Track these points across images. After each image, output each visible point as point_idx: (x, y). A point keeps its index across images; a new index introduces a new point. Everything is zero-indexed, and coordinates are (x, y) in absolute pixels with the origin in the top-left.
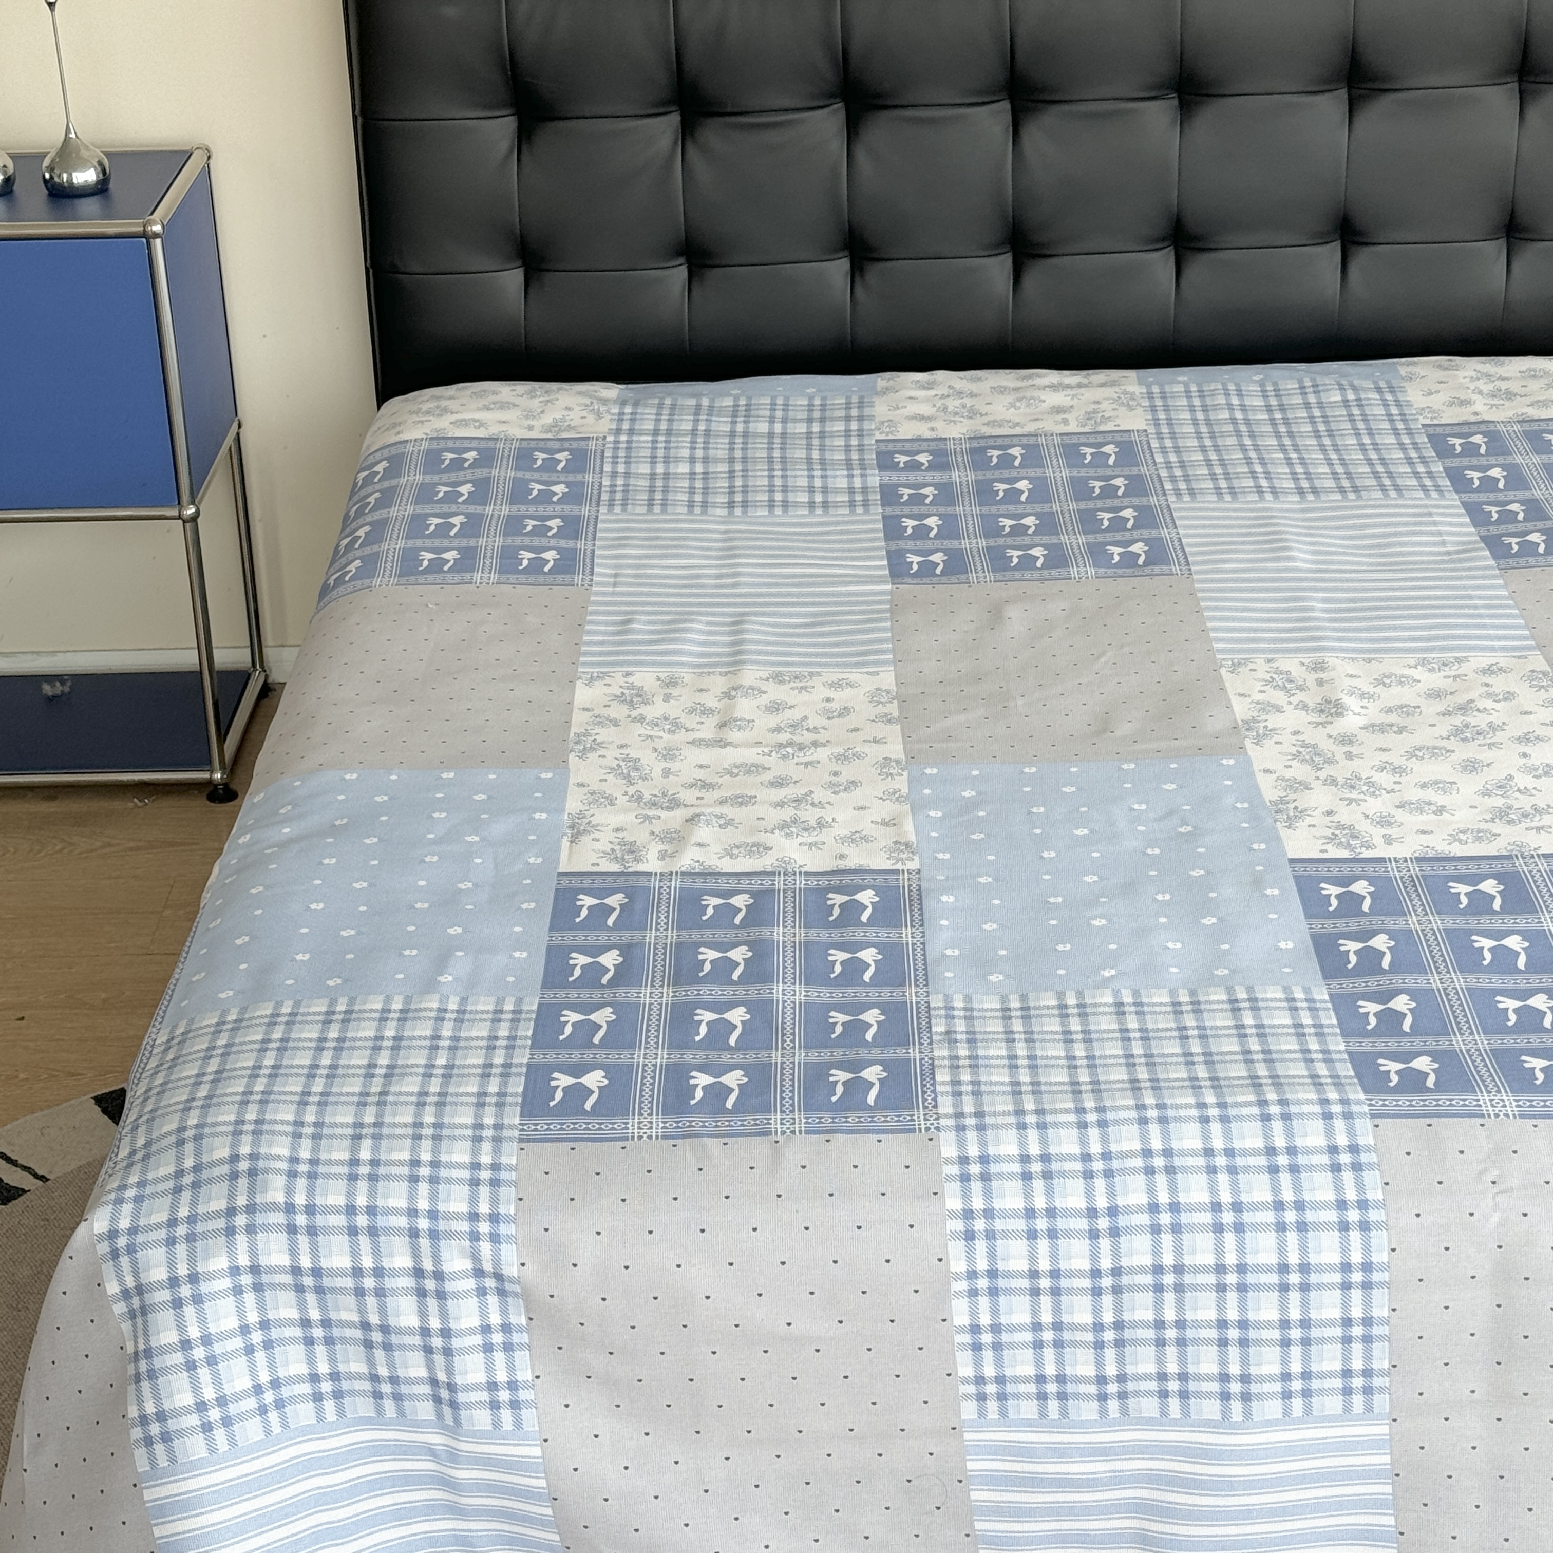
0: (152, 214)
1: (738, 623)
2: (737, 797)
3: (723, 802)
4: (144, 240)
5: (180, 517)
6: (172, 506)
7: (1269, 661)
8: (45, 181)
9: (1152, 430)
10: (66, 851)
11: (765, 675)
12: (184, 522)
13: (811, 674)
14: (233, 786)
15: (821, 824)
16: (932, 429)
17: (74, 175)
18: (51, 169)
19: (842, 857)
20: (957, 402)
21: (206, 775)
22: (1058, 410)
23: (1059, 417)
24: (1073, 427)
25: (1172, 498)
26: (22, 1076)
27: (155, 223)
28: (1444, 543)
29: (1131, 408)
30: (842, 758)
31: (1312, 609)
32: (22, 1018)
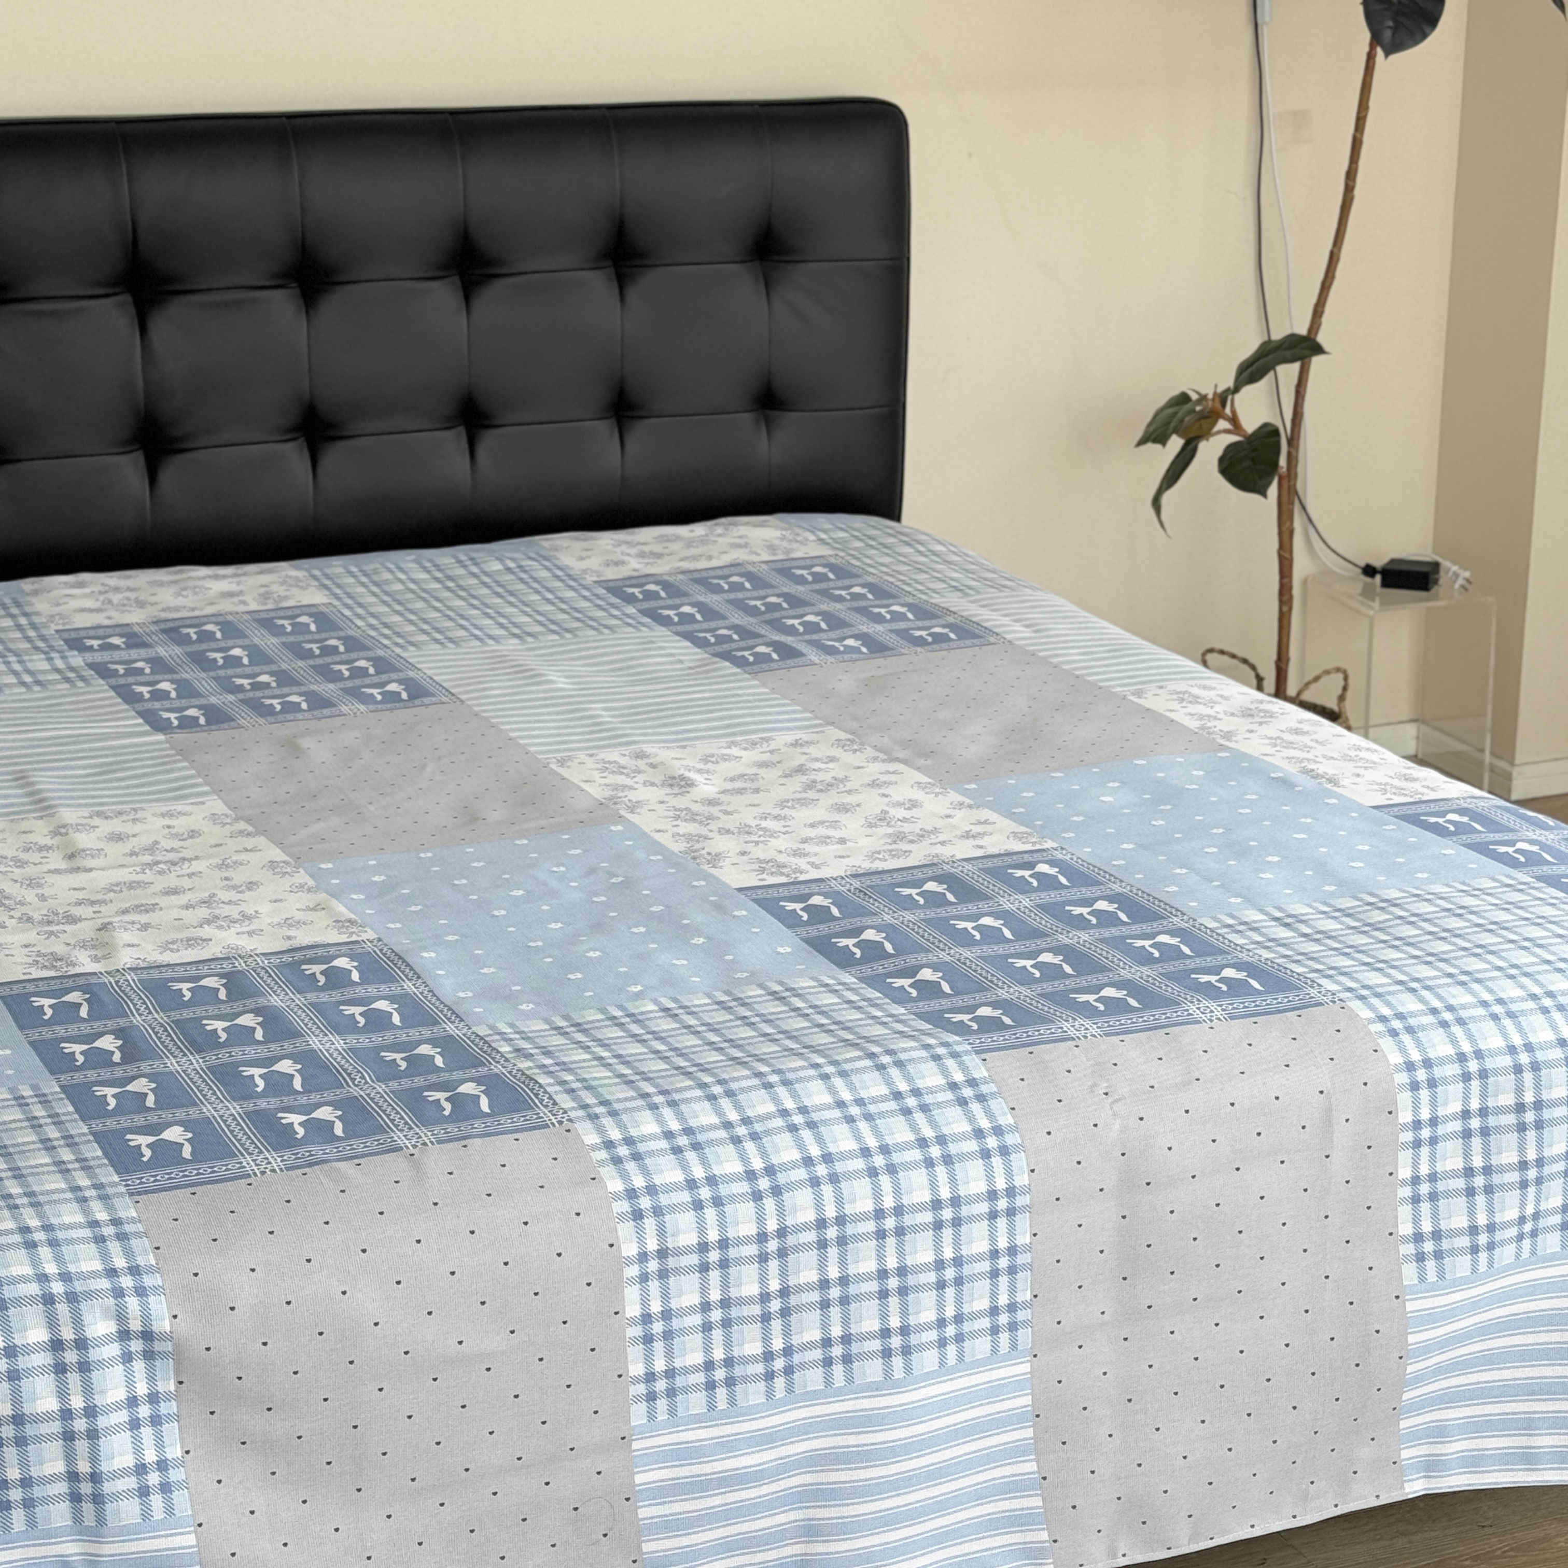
1: (21, 779)
2: (137, 906)
3: (125, 912)
7: (591, 755)
9: (335, 602)
11: (87, 815)
13: (135, 810)
15: (246, 917)
16: (109, 618)
19: (289, 938)
20: (120, 596)
22: (231, 595)
23: (236, 600)
24: (254, 606)
25: (398, 650)
28: (681, 662)
29: (302, 588)
30: (223, 866)
31: (601, 716)
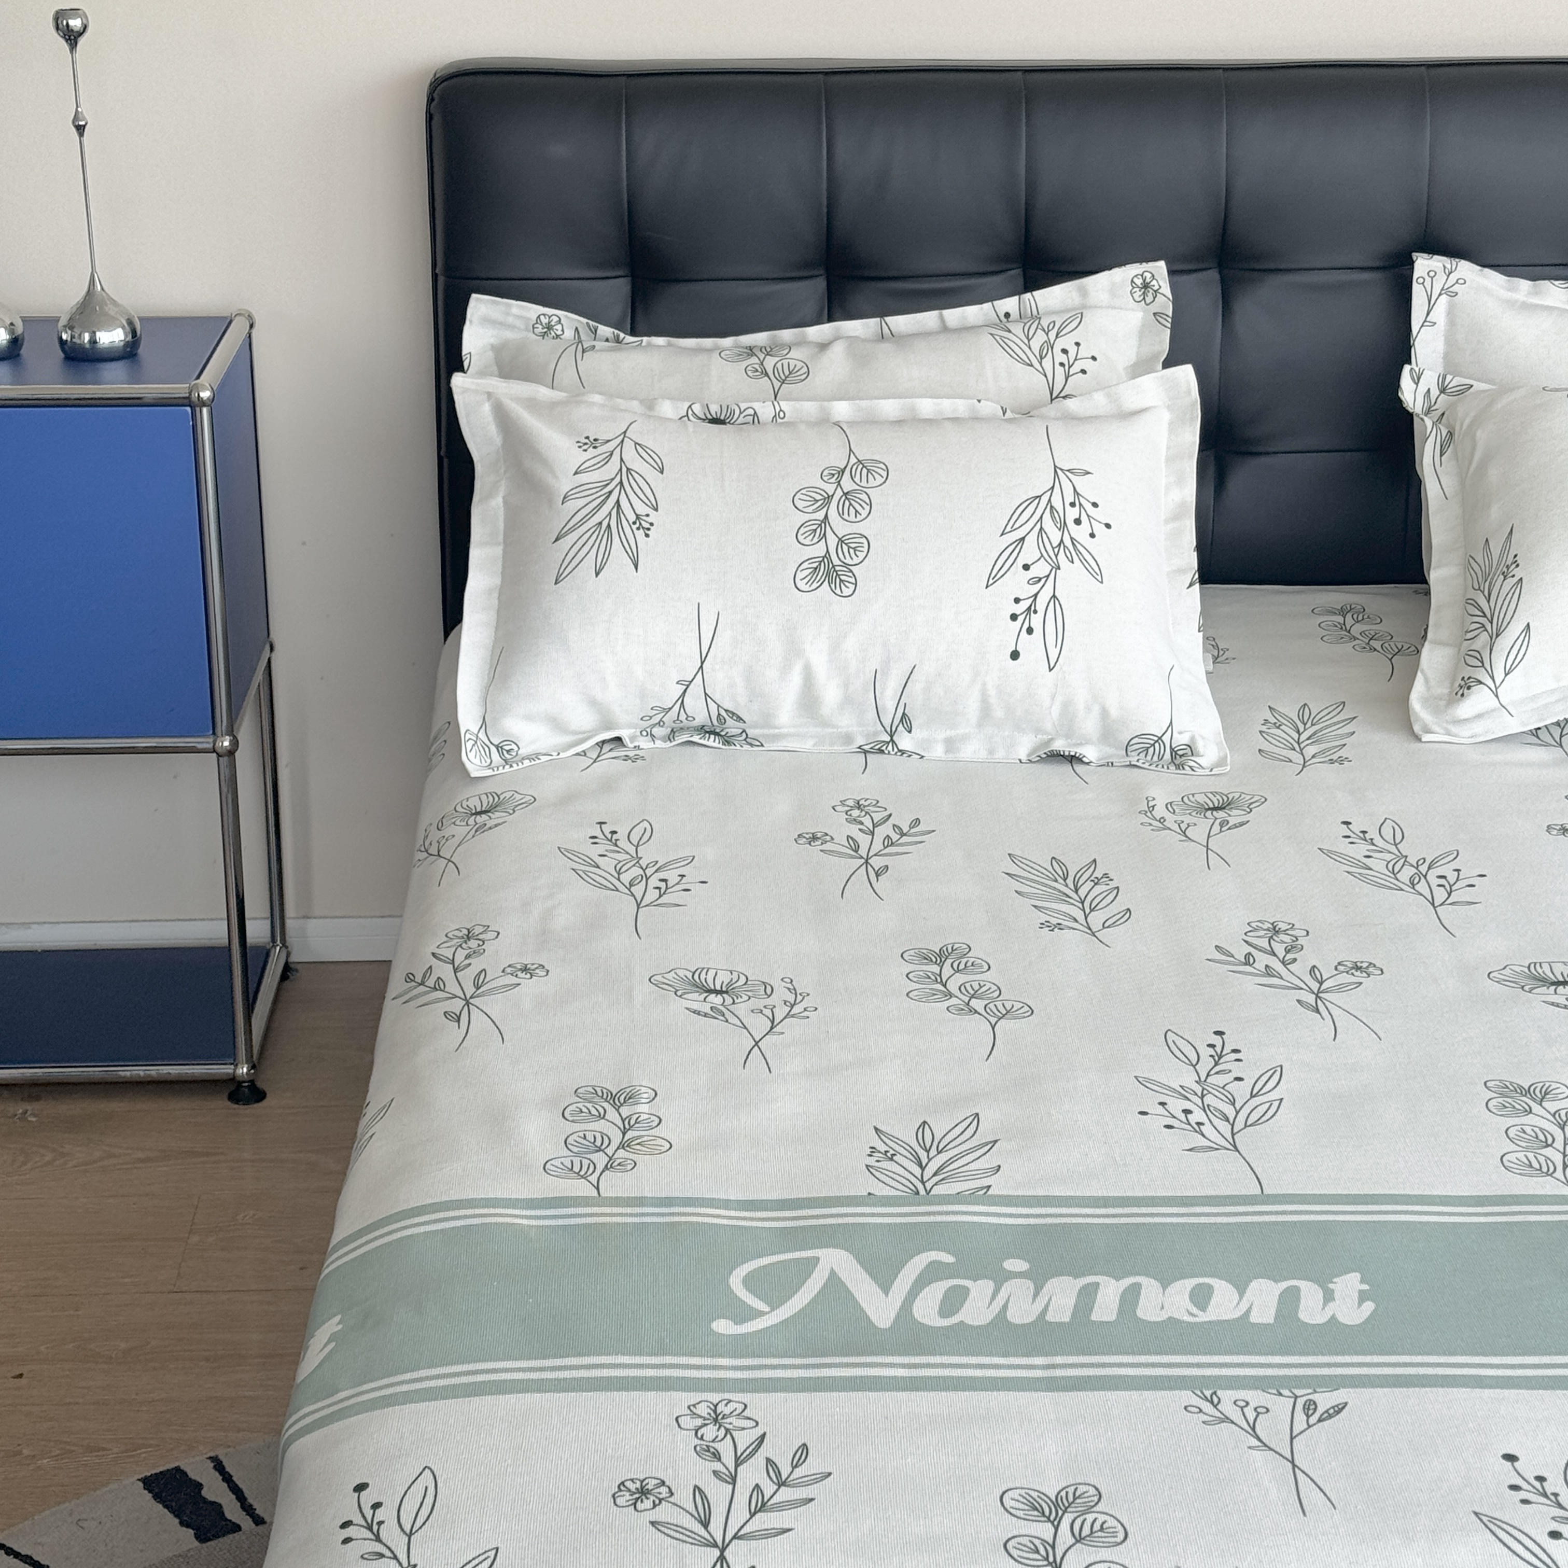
0: (198, 377)
4: (188, 409)
5: (214, 751)
6: (207, 736)
8: (62, 343)
10: (57, 1162)
12: (219, 756)
14: (259, 1084)
17: (98, 334)
18: (70, 326)
21: (227, 1070)
26: (26, 1452)
27: (204, 389)
32: (21, 1376)
